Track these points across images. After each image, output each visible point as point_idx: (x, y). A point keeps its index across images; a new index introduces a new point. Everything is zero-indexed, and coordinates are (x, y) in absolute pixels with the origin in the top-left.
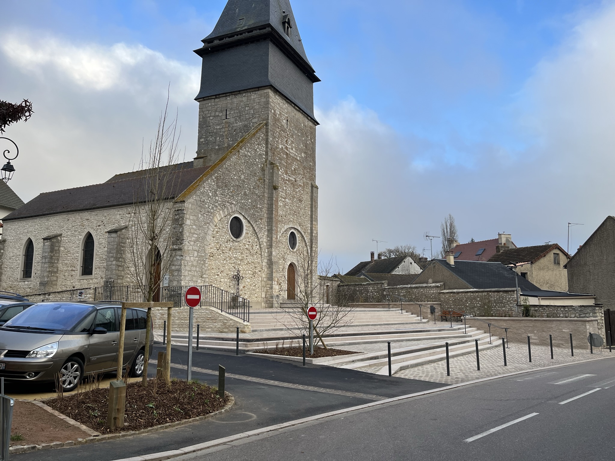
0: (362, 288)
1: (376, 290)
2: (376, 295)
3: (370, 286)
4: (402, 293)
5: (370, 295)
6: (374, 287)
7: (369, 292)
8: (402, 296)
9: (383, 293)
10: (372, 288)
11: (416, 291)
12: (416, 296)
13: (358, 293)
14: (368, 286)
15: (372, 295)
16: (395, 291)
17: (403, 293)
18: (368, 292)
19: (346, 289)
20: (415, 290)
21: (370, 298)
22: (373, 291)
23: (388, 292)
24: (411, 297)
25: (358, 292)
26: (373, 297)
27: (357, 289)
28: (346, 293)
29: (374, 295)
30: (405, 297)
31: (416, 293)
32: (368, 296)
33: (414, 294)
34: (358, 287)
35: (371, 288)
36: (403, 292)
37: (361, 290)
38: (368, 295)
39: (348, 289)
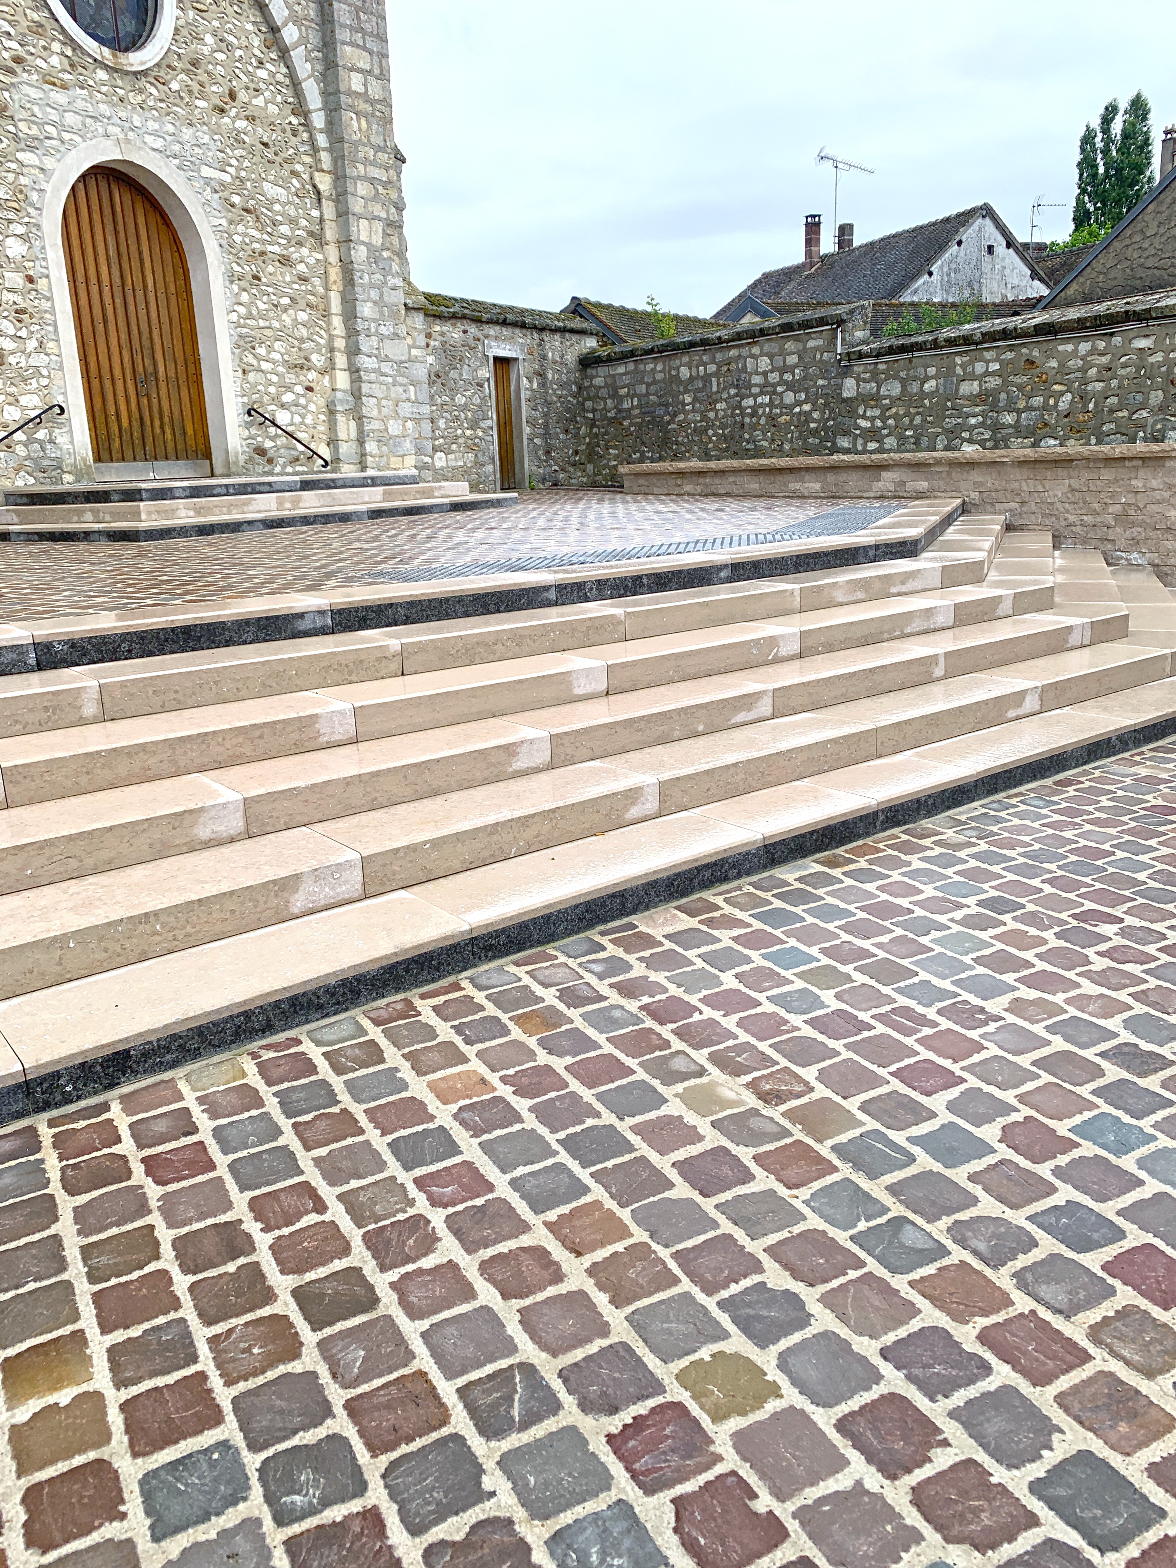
0: (712, 368)
1: (791, 369)
2: (792, 407)
3: (756, 350)
4: (973, 377)
5: (755, 408)
6: (783, 353)
7: (749, 386)
8: (973, 400)
9: (840, 387)
10: (771, 357)
11: (1093, 351)
12: (1084, 398)
13: (688, 399)
14: (745, 351)
15: (771, 404)
16: (926, 367)
17: (980, 378)
18: (743, 387)
19: (626, 380)
20: (1084, 347)
21: (754, 427)
22: (774, 377)
23: (875, 376)
24: (1045, 407)
25: (687, 391)
26: (772, 418)
27: (685, 373)
28: (626, 405)
29: (782, 406)
30: (994, 408)
31: (1084, 370)
32: (743, 415)
33: (1069, 385)
34: (686, 359)
35: (764, 363)
36: (980, 368)
37: (706, 379)
38: (743, 409)
39: (638, 377)
